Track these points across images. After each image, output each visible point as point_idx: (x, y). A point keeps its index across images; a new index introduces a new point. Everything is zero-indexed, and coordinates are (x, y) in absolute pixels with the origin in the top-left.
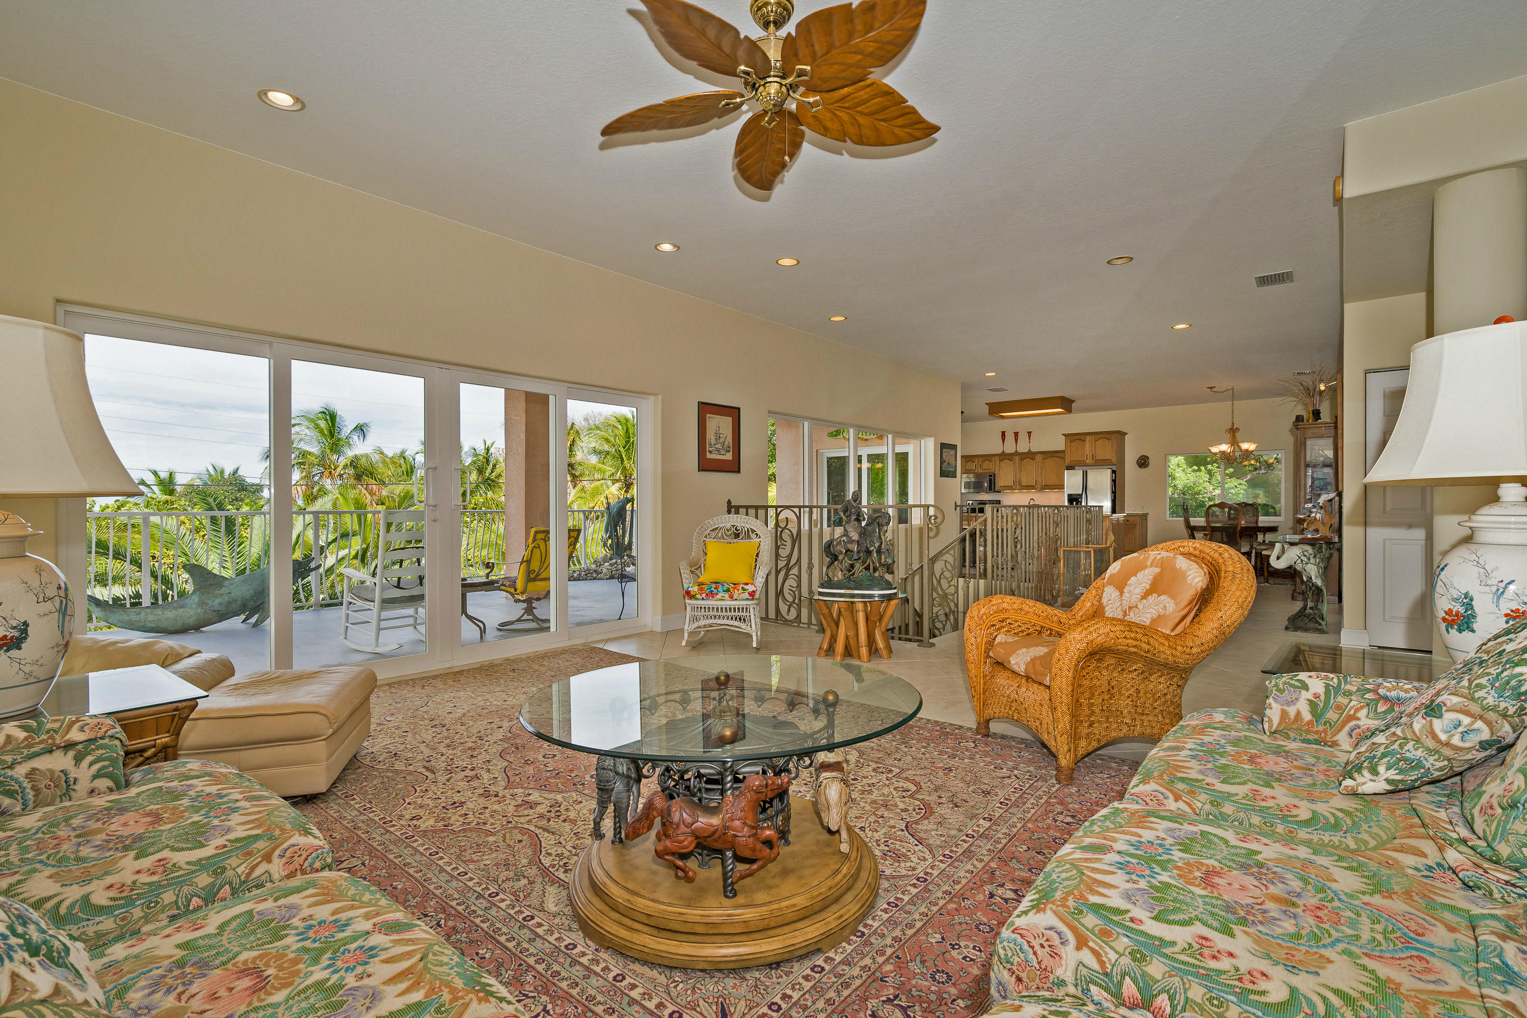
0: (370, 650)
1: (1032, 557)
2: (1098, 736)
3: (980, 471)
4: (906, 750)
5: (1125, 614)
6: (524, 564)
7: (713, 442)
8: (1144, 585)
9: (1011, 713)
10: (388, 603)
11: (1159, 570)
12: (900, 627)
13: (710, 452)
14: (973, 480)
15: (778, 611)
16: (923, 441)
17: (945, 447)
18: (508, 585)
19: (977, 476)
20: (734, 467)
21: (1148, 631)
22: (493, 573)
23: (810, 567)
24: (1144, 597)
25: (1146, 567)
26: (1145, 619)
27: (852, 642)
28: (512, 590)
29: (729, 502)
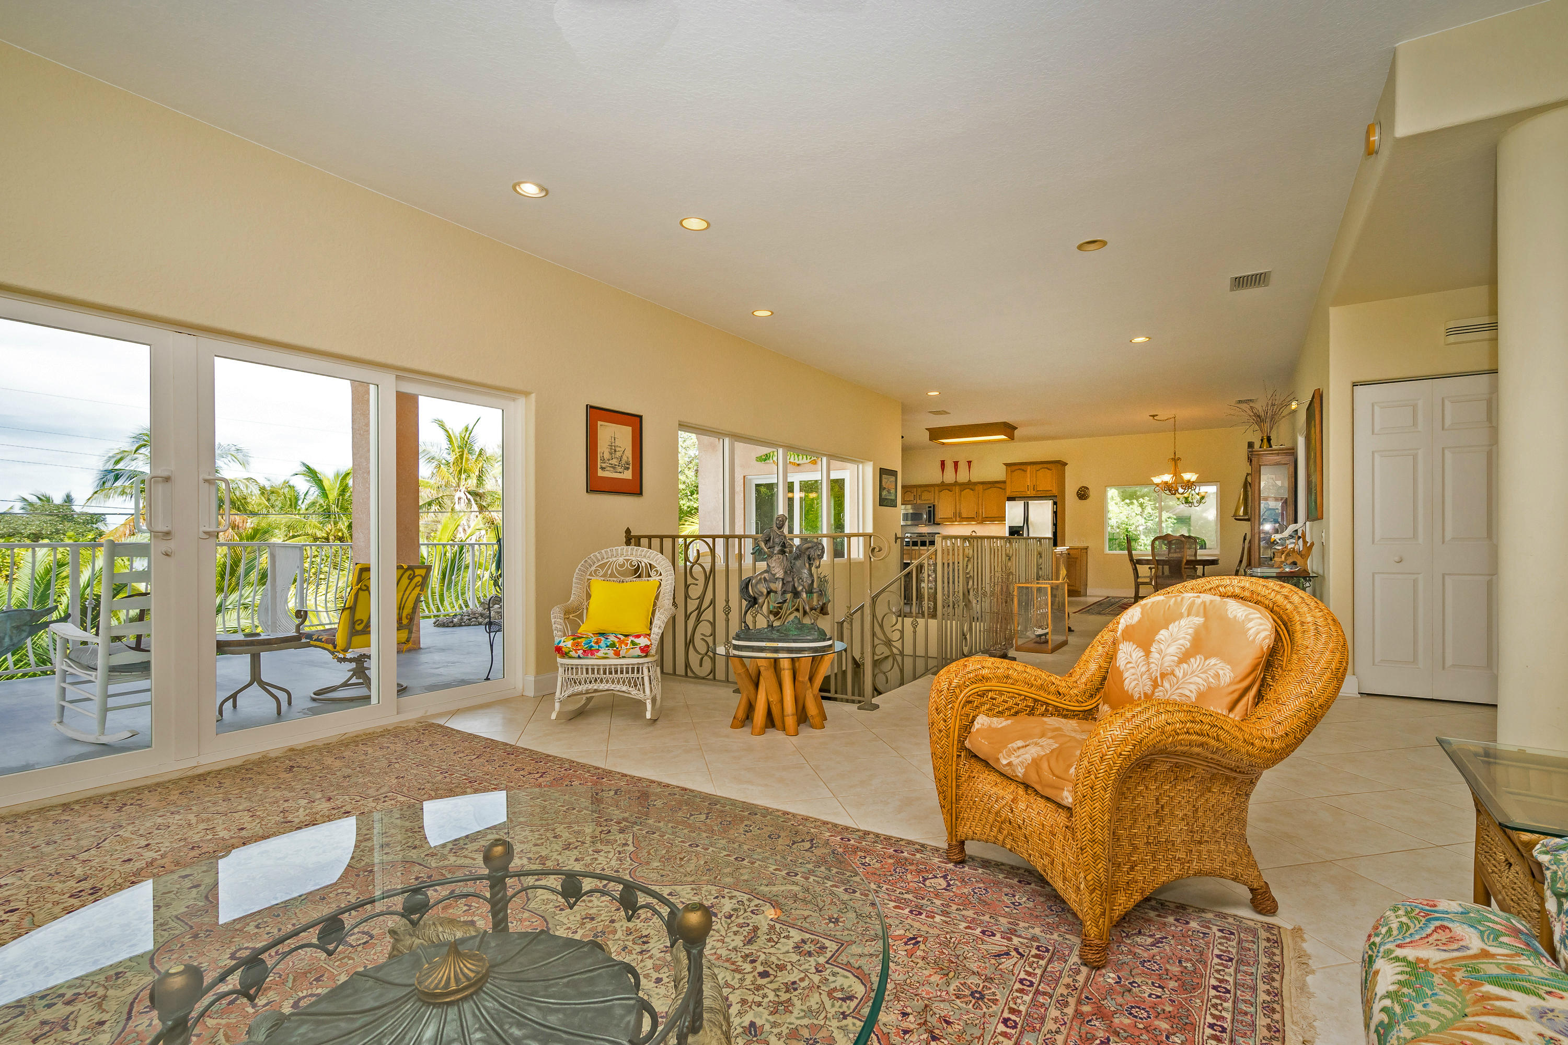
0: (91, 739)
1: (984, 594)
2: (1141, 884)
3: (919, 502)
4: (846, 897)
5: (1155, 685)
6: (346, 612)
7: (607, 456)
8: (1181, 642)
9: (1001, 838)
10: (116, 671)
11: (1202, 620)
12: (836, 674)
13: (603, 468)
14: (911, 511)
15: (687, 665)
16: (861, 466)
17: (884, 473)
18: (326, 640)
19: (915, 506)
20: (635, 488)
21: (1192, 710)
22: (307, 623)
23: (727, 610)
24: (1185, 658)
25: (1181, 616)
26: (1188, 693)
27: (776, 711)
28: (330, 647)
29: (628, 531)
